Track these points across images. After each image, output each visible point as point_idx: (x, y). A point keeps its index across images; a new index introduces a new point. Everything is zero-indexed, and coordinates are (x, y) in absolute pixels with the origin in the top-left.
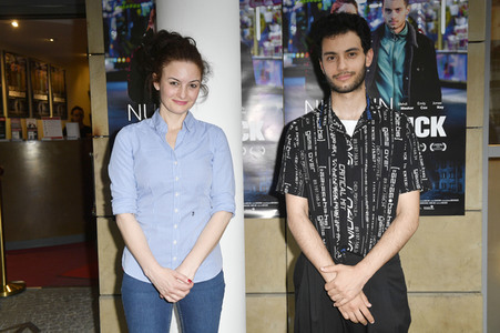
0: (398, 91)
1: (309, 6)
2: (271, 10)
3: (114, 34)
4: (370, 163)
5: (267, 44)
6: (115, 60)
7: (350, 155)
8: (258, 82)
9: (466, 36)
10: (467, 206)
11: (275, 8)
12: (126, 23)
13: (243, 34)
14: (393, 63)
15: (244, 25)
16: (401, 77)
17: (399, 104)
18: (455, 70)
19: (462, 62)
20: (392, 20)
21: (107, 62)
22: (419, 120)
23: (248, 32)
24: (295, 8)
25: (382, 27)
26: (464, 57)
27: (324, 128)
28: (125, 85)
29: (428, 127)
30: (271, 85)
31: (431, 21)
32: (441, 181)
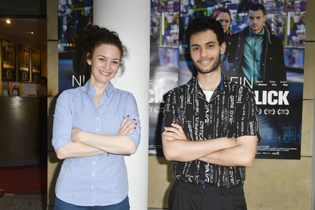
0: (257, 73)
1: (198, 13)
2: (172, 15)
3: (65, 27)
4: (220, 121)
5: (168, 38)
6: (65, 45)
7: (207, 116)
8: (162, 63)
9: (304, 37)
10: (302, 154)
11: (175, 13)
12: (74, 20)
13: (152, 30)
14: (254, 53)
15: (153, 24)
16: (259, 63)
17: (257, 82)
18: (296, 60)
19: (301, 54)
20: (254, 25)
21: (59, 46)
22: (271, 93)
23: (156, 29)
24: (188, 14)
25: (247, 29)
26: (302, 52)
27: (191, 95)
28: (71, 62)
29: (277, 98)
30: (170, 65)
31: (280, 26)
32: (285, 136)
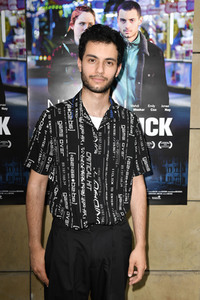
0: (131, 94)
1: (51, 12)
2: (16, 14)
4: (111, 154)
5: (12, 46)
7: (96, 146)
8: (5, 80)
9: (191, 47)
10: (189, 197)
11: (19, 12)
16: (134, 81)
17: (132, 106)
18: (181, 77)
19: (187, 70)
20: (126, 30)
22: (149, 120)
24: (38, 14)
26: (189, 66)
29: (157, 127)
30: (16, 84)
31: (161, 32)
32: (167, 175)
